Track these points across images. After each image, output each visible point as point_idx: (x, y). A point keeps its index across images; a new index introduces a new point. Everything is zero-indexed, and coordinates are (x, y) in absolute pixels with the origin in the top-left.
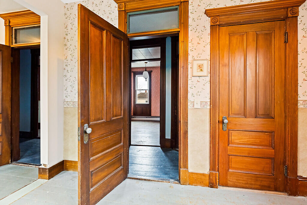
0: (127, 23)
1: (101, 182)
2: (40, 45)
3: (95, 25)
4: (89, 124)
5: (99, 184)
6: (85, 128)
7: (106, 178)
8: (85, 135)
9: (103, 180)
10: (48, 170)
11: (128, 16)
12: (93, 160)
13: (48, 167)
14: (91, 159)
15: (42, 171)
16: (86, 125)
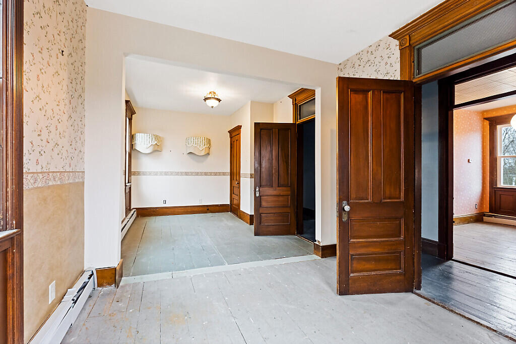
0: (413, 62)
1: (366, 274)
2: (315, 118)
3: (355, 91)
4: (348, 201)
5: (362, 274)
6: (344, 205)
7: (373, 273)
8: (344, 213)
9: (368, 273)
10: (321, 248)
11: (416, 51)
12: (354, 243)
13: (321, 245)
14: (352, 240)
15: (317, 247)
16: (345, 202)
